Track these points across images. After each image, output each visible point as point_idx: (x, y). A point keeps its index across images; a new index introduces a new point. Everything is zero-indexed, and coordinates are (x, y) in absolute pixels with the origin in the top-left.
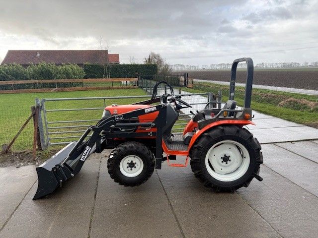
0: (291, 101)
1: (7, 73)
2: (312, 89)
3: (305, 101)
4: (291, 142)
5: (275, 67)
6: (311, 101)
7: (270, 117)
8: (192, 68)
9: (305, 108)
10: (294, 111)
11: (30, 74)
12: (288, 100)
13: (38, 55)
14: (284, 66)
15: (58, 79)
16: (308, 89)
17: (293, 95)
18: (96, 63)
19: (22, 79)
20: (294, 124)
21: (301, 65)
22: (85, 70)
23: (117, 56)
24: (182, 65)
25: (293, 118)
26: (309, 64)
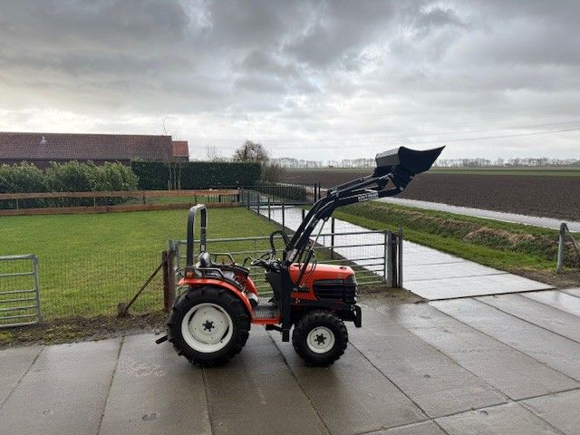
0: (484, 232)
1: (9, 179)
2: (512, 212)
3: (504, 233)
4: (494, 295)
5: (450, 165)
6: (513, 232)
7: (460, 260)
8: (309, 165)
9: (505, 243)
10: (490, 251)
11: (50, 181)
12: (480, 230)
13: (44, 141)
14: (465, 165)
15: (98, 190)
16: (507, 212)
17: (486, 222)
18: (154, 159)
19: (34, 191)
20: (494, 271)
21: (492, 163)
22: (136, 172)
23: (184, 145)
24: (293, 160)
25: (491, 261)
26: (506, 162)
